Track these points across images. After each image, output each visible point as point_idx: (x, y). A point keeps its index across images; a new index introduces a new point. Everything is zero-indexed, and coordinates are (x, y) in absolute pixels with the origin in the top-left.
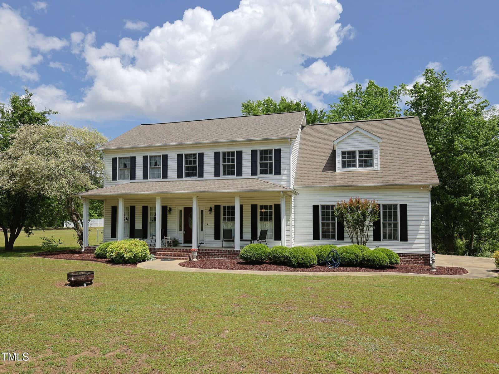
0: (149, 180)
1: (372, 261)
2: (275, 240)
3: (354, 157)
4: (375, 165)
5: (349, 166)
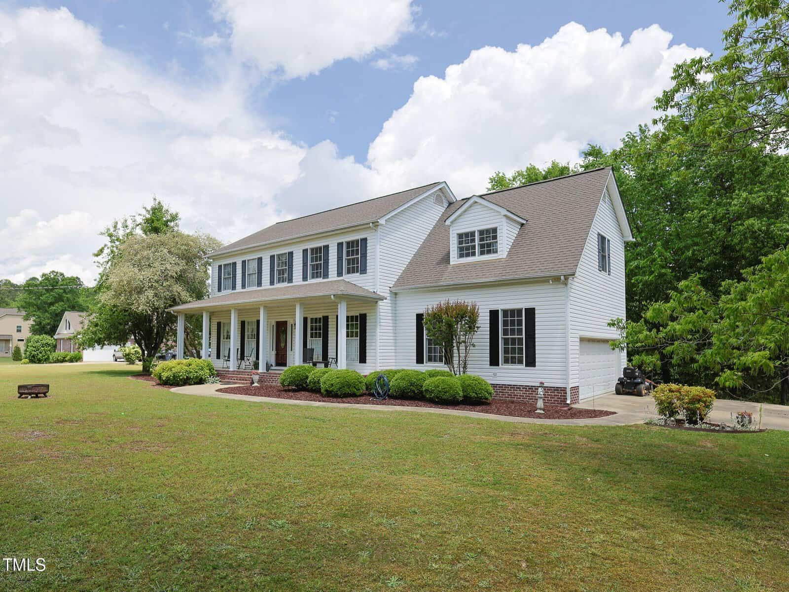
0: (247, 289)
1: (429, 391)
2: (360, 362)
3: (473, 240)
4: (499, 249)
5: (468, 255)
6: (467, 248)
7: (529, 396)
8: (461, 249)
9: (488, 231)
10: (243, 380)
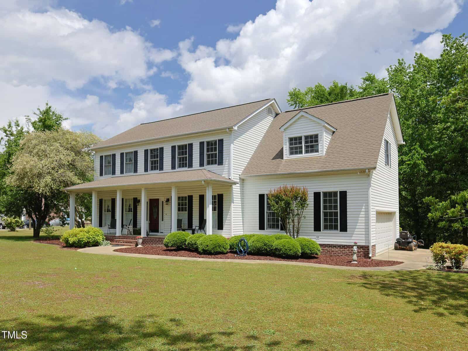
0: (125, 174)
1: (278, 249)
2: (218, 229)
3: (301, 143)
4: (320, 150)
5: (296, 153)
6: (296, 148)
7: (343, 252)
8: (291, 149)
9: (311, 137)
10: (129, 243)
